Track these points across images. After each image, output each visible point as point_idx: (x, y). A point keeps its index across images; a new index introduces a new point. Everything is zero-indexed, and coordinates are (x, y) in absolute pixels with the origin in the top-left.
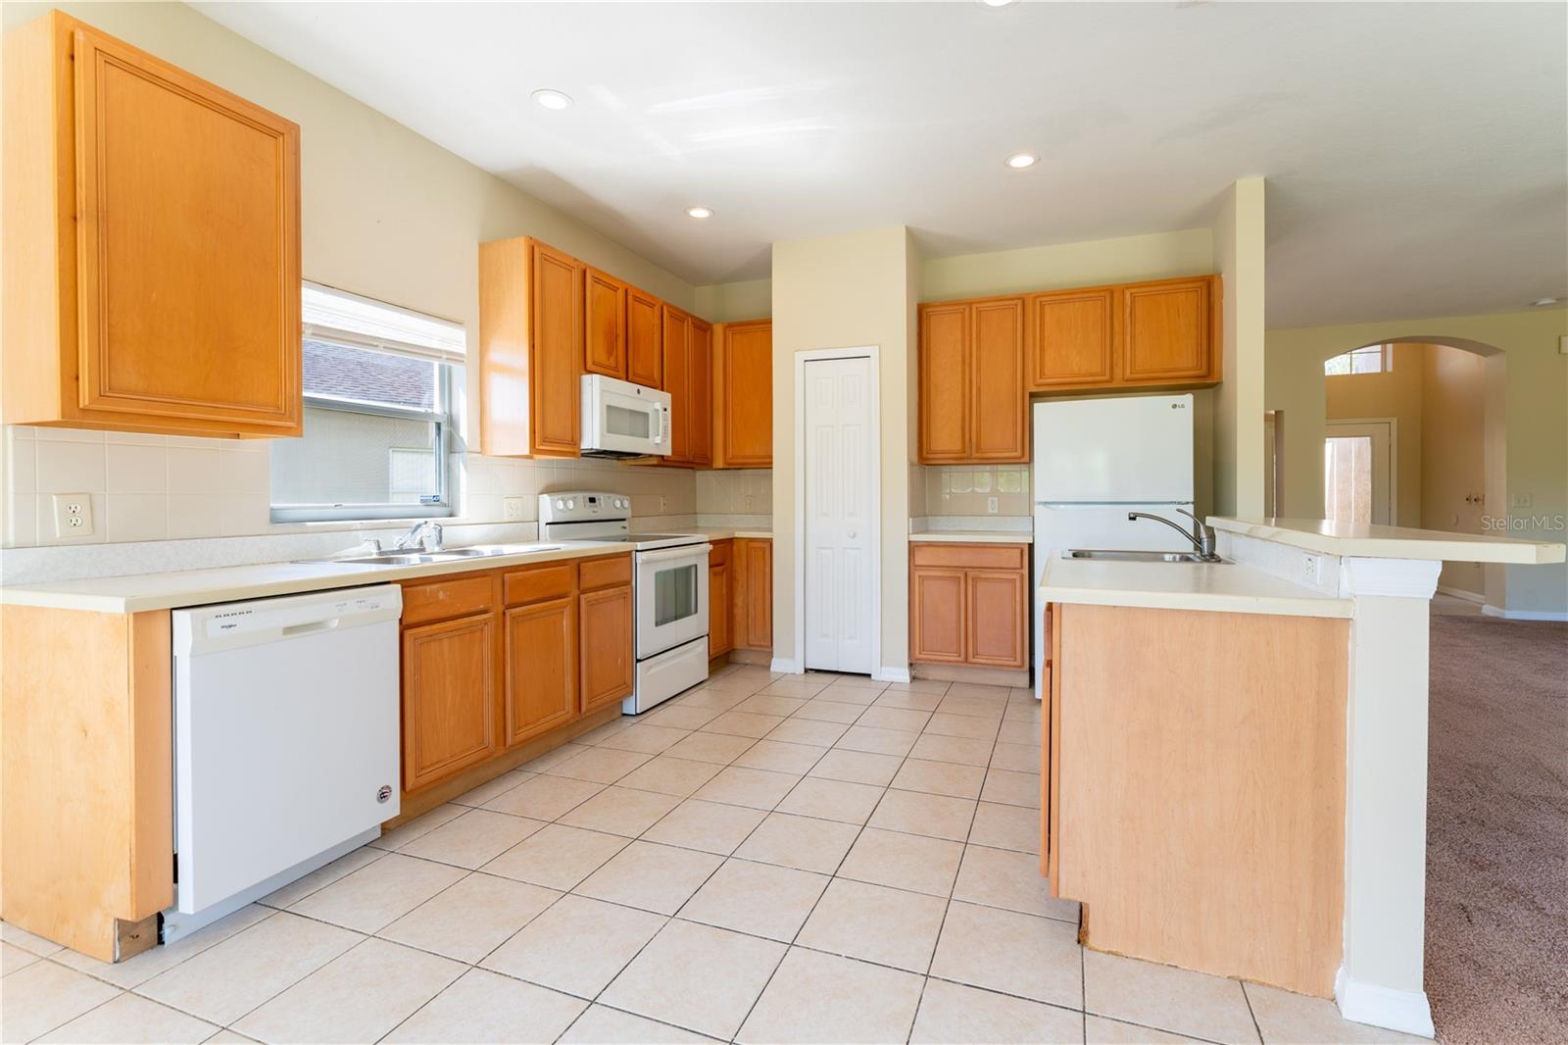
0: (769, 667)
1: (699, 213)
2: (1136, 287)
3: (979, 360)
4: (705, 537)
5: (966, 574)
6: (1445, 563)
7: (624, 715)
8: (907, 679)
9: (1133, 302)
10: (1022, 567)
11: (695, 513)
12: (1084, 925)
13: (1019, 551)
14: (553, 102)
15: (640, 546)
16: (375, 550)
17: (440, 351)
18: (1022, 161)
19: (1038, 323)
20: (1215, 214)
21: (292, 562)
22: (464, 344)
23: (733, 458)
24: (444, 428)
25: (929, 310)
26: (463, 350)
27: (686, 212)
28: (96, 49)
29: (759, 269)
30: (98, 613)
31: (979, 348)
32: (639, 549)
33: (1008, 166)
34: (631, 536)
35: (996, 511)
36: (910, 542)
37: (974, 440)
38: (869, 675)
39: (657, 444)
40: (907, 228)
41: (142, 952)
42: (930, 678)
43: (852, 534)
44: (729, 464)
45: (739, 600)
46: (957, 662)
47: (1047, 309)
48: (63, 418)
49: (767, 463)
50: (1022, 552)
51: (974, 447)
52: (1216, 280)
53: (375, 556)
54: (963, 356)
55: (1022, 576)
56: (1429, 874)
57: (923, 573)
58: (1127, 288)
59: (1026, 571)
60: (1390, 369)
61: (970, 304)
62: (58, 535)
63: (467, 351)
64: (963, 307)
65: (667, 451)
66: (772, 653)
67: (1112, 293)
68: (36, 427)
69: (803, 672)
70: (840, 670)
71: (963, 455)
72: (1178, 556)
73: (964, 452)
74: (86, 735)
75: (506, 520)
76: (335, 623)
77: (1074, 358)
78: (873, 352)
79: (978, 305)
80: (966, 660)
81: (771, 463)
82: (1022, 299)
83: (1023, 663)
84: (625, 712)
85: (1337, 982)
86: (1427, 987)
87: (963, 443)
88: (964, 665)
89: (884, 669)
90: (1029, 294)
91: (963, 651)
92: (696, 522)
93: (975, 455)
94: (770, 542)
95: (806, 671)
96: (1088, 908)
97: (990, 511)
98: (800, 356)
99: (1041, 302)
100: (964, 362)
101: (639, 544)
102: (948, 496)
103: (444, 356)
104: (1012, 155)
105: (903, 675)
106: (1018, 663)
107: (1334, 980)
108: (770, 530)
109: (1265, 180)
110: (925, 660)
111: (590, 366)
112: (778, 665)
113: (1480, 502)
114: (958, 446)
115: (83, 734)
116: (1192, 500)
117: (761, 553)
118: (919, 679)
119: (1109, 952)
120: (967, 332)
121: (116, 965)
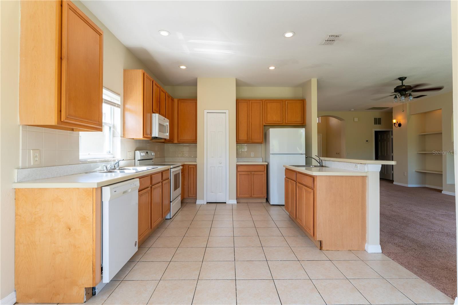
0: (196, 203)
1: (183, 67)
2: (289, 101)
3: (251, 116)
4: (180, 164)
5: (251, 173)
6: (382, 165)
7: (166, 219)
8: (236, 203)
9: (287, 104)
10: (265, 171)
11: (165, 157)
12: (321, 245)
13: (264, 166)
14: (164, 34)
15: (172, 167)
16: (105, 169)
17: (115, 104)
18: (272, 68)
19: (266, 107)
20: (305, 85)
21: (86, 173)
22: (120, 101)
23: (180, 140)
24: (112, 129)
25: (238, 101)
26: (119, 103)
27: (179, 66)
28: (68, 4)
29: (194, 84)
30: (78, 188)
31: (251, 113)
32: (172, 168)
33: (269, 69)
34: (154, 164)
35: (253, 156)
36: (236, 165)
37: (250, 137)
38: (226, 203)
39: (167, 135)
40: (236, 79)
41: (90, 298)
42: (241, 202)
43: (220, 163)
44: (179, 142)
45: (186, 183)
46: (249, 197)
47: (268, 103)
48: (57, 124)
49: (195, 142)
50: (265, 167)
51: (250, 139)
52: (305, 100)
53: (106, 171)
54: (247, 114)
55: (265, 173)
56: (380, 223)
57: (240, 173)
58: (287, 101)
59: (266, 172)
60: (320, 122)
61: (249, 100)
62: (32, 164)
63: (121, 104)
64: (247, 101)
65: (168, 138)
66: (197, 198)
67: (283, 101)
68: (27, 126)
69: (206, 203)
70: (217, 202)
71: (248, 141)
72: (314, 166)
73: (248, 140)
74: (70, 230)
75: (128, 159)
76: (130, 190)
77: (274, 117)
78: (227, 111)
79: (251, 101)
80: (251, 196)
81: (197, 142)
82: (262, 100)
83: (265, 196)
84: (166, 218)
85: (366, 247)
86: (380, 244)
87: (247, 138)
88: (250, 198)
89: (230, 200)
90: (264, 99)
91: (250, 194)
92: (165, 160)
93: (251, 141)
94: (196, 165)
95: (207, 203)
96: (322, 241)
97: (252, 156)
98: (206, 111)
99: (267, 102)
100: (247, 116)
101: (171, 166)
102: (241, 152)
103: (117, 105)
104: (270, 67)
105: (234, 202)
106: (264, 196)
107: (365, 247)
108: (196, 162)
109: (317, 79)
110: (241, 197)
111: (154, 111)
112: (199, 202)
113: (339, 154)
114: (246, 139)
115: (69, 230)
116: (305, 153)
117: (193, 169)
118: (239, 203)
119: (327, 250)
120: (248, 108)
121: (85, 303)
